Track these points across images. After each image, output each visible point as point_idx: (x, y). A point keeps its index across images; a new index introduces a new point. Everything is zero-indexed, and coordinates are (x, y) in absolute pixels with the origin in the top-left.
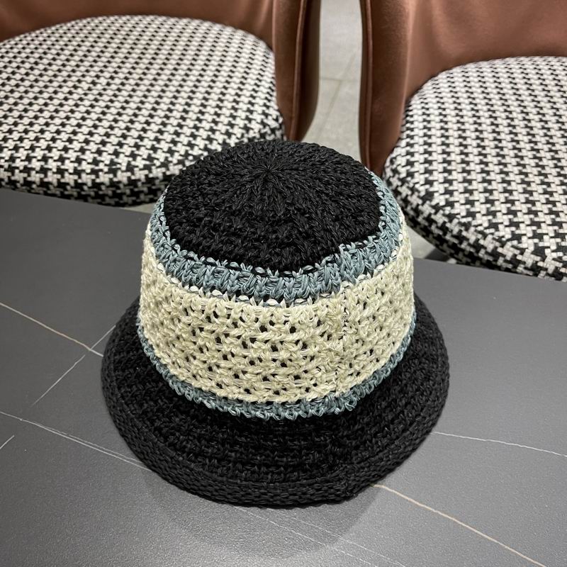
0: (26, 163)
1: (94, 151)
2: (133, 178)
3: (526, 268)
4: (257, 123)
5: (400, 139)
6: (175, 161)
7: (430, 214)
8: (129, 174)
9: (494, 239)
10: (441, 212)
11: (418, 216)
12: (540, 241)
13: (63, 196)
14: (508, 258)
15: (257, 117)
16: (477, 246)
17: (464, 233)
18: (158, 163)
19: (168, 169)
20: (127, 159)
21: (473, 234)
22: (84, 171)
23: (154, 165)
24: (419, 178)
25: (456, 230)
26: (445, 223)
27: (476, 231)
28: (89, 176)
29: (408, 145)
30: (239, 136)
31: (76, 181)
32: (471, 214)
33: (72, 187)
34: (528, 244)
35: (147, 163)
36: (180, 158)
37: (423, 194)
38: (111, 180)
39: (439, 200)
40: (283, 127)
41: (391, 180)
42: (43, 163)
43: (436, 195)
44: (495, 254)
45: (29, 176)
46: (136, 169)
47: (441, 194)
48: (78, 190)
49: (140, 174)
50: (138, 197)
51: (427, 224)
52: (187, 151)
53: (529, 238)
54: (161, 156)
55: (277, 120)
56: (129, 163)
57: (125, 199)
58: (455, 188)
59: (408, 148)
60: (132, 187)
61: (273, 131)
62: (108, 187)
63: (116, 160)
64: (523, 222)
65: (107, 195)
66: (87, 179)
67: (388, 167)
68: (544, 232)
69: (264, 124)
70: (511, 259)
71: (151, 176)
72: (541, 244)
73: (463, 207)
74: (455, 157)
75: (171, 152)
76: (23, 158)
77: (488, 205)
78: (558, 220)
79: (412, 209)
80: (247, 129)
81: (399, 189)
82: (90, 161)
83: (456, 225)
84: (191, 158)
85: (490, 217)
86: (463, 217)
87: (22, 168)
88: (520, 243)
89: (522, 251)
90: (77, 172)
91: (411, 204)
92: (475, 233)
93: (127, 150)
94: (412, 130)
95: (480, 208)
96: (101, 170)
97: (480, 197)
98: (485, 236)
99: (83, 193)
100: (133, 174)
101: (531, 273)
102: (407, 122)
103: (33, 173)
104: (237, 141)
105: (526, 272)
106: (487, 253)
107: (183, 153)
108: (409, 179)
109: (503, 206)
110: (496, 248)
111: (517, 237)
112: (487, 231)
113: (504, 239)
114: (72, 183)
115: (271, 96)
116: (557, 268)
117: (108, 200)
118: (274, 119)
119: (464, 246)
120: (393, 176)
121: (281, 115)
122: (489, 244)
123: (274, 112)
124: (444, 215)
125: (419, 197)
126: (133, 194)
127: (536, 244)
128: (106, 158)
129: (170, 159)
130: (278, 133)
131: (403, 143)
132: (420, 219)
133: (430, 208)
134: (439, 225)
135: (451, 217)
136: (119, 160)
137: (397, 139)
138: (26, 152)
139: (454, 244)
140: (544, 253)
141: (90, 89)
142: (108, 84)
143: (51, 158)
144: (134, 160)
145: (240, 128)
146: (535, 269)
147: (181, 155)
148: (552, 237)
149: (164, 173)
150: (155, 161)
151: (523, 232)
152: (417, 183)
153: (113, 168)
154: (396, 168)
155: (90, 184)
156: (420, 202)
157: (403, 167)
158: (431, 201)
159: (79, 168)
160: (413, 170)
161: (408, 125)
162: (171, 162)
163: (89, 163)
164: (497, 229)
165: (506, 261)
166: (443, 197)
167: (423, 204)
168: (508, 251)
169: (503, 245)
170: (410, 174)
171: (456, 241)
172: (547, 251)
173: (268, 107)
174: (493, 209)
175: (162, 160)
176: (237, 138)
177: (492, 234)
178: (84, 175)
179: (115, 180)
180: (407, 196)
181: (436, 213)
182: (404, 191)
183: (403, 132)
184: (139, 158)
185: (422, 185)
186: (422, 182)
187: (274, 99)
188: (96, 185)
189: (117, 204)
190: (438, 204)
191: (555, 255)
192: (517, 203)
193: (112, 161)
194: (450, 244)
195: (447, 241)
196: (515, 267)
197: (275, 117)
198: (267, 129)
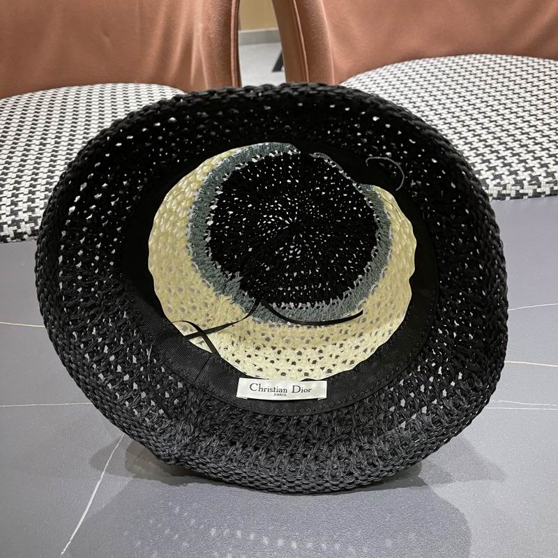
0: (13, 217)
42: (30, 213)
45: (19, 228)
76: (8, 213)
78: (485, 158)
87: (10, 222)
103: (23, 224)
116: (499, 191)
138: (9, 208)
140: (486, 183)
141: (40, 149)
142: (56, 143)
143: (37, 207)
148: (487, 171)
191: (494, 182)
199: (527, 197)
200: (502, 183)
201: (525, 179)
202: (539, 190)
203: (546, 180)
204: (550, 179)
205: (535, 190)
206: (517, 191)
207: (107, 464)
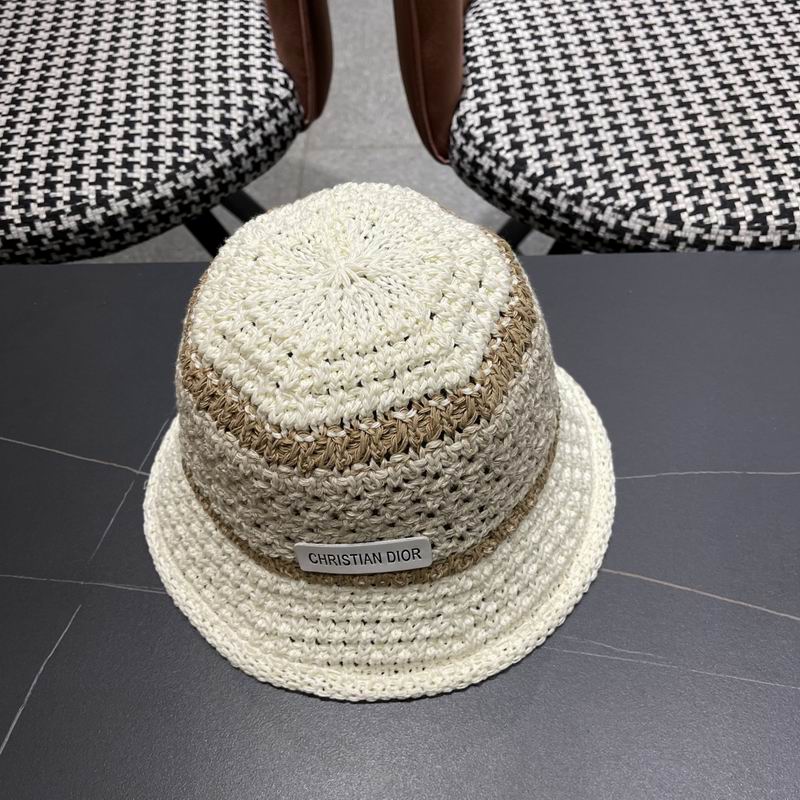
1: (41, 184)
2: (110, 213)
3: (660, 242)
4: (261, 96)
5: (465, 87)
6: (162, 178)
7: (526, 190)
8: (102, 210)
9: (614, 211)
10: (541, 185)
11: (510, 195)
12: (673, 204)
13: (15, 259)
14: (637, 233)
15: (259, 87)
16: (595, 223)
17: (576, 209)
18: (139, 186)
19: (156, 192)
20: (93, 188)
21: (587, 208)
22: (36, 217)
23: (135, 189)
24: (503, 142)
25: (564, 206)
26: (548, 199)
27: (590, 204)
28: (46, 224)
29: (478, 94)
30: (241, 121)
31: (28, 234)
32: (580, 182)
33: (25, 244)
34: (658, 210)
35: (124, 188)
36: (168, 171)
37: (512, 163)
38: (79, 223)
39: (535, 168)
40: (296, 93)
41: (465, 148)
43: (529, 162)
44: (619, 230)
46: (111, 200)
47: (536, 160)
48: (35, 246)
49: (118, 207)
50: (122, 239)
51: (524, 204)
52: (175, 159)
53: (659, 202)
54: (140, 174)
55: (285, 86)
56: (98, 193)
57: (104, 245)
58: (553, 148)
59: (479, 100)
60: (110, 227)
61: (285, 102)
62: (76, 234)
63: (78, 193)
64: (647, 182)
65: (78, 245)
66: (44, 228)
67: (456, 130)
68: (676, 189)
69: (270, 96)
70: (641, 233)
71: (134, 205)
72: (675, 208)
73: (568, 174)
74: (544, 103)
75: (153, 165)
77: (600, 166)
78: (690, 170)
79: (500, 185)
80: (249, 108)
81: (478, 160)
82: (41, 200)
83: (562, 200)
84: (183, 168)
85: (605, 182)
86: (570, 187)
88: (648, 210)
89: (653, 221)
90: (28, 221)
91: (499, 179)
92: (590, 207)
93: (89, 174)
94: (477, 70)
95: (590, 171)
96: (62, 212)
97: (586, 156)
98: (603, 209)
99: (43, 249)
100: (108, 208)
101: (667, 248)
102: (469, 59)
104: (240, 129)
105: (661, 247)
106: (608, 230)
107: (169, 163)
108: (489, 144)
109: (619, 162)
110: (619, 222)
111: (644, 203)
112: (605, 202)
113: (627, 209)
114: (24, 238)
115: (269, 49)
116: (698, 235)
117: (80, 251)
118: (282, 86)
119: (577, 225)
120: (467, 144)
121: (291, 77)
122: (609, 218)
123: (279, 75)
124: (545, 189)
125: (507, 168)
126: (114, 235)
127: (668, 209)
128: (63, 193)
129: (155, 176)
130: (292, 105)
131: (470, 93)
132: (514, 198)
133: (525, 182)
134: (541, 203)
135: (555, 190)
136: (84, 193)
137: (460, 87)
139: (564, 224)
140: (680, 219)
144: (105, 187)
145: (239, 109)
146: (672, 241)
147: (168, 167)
148: (686, 196)
149: (151, 198)
150: (135, 183)
151: (650, 195)
152: (502, 149)
153: (77, 205)
154: (469, 131)
155: (50, 234)
156: (510, 175)
157: (478, 128)
158: (524, 171)
159: (28, 215)
160: (491, 131)
161: (470, 64)
162: (157, 179)
163: (40, 205)
164: (617, 197)
165: (634, 237)
166: (539, 164)
167: (515, 178)
168: (635, 224)
169: (627, 217)
170: (490, 138)
171: (566, 221)
172: (684, 216)
173: (269, 69)
174: (606, 169)
175: (144, 179)
176: (239, 125)
177: (612, 204)
178: (38, 224)
179: (85, 221)
180: (491, 168)
181: (534, 188)
182: (486, 162)
183: (466, 76)
184: (110, 184)
185: (508, 151)
186: (508, 147)
187: (273, 53)
188: (60, 235)
189: (95, 255)
190: (534, 174)
191: (693, 219)
192: (635, 155)
193: (72, 194)
194: (559, 225)
195: (554, 223)
196: (647, 243)
197: (282, 82)
198: (277, 103)
199: (741, 248)
200: (707, 221)
201: (743, 219)
202: (763, 239)
203: (778, 223)
204: (786, 221)
205: (756, 238)
206: (727, 238)
207: (35, 682)
